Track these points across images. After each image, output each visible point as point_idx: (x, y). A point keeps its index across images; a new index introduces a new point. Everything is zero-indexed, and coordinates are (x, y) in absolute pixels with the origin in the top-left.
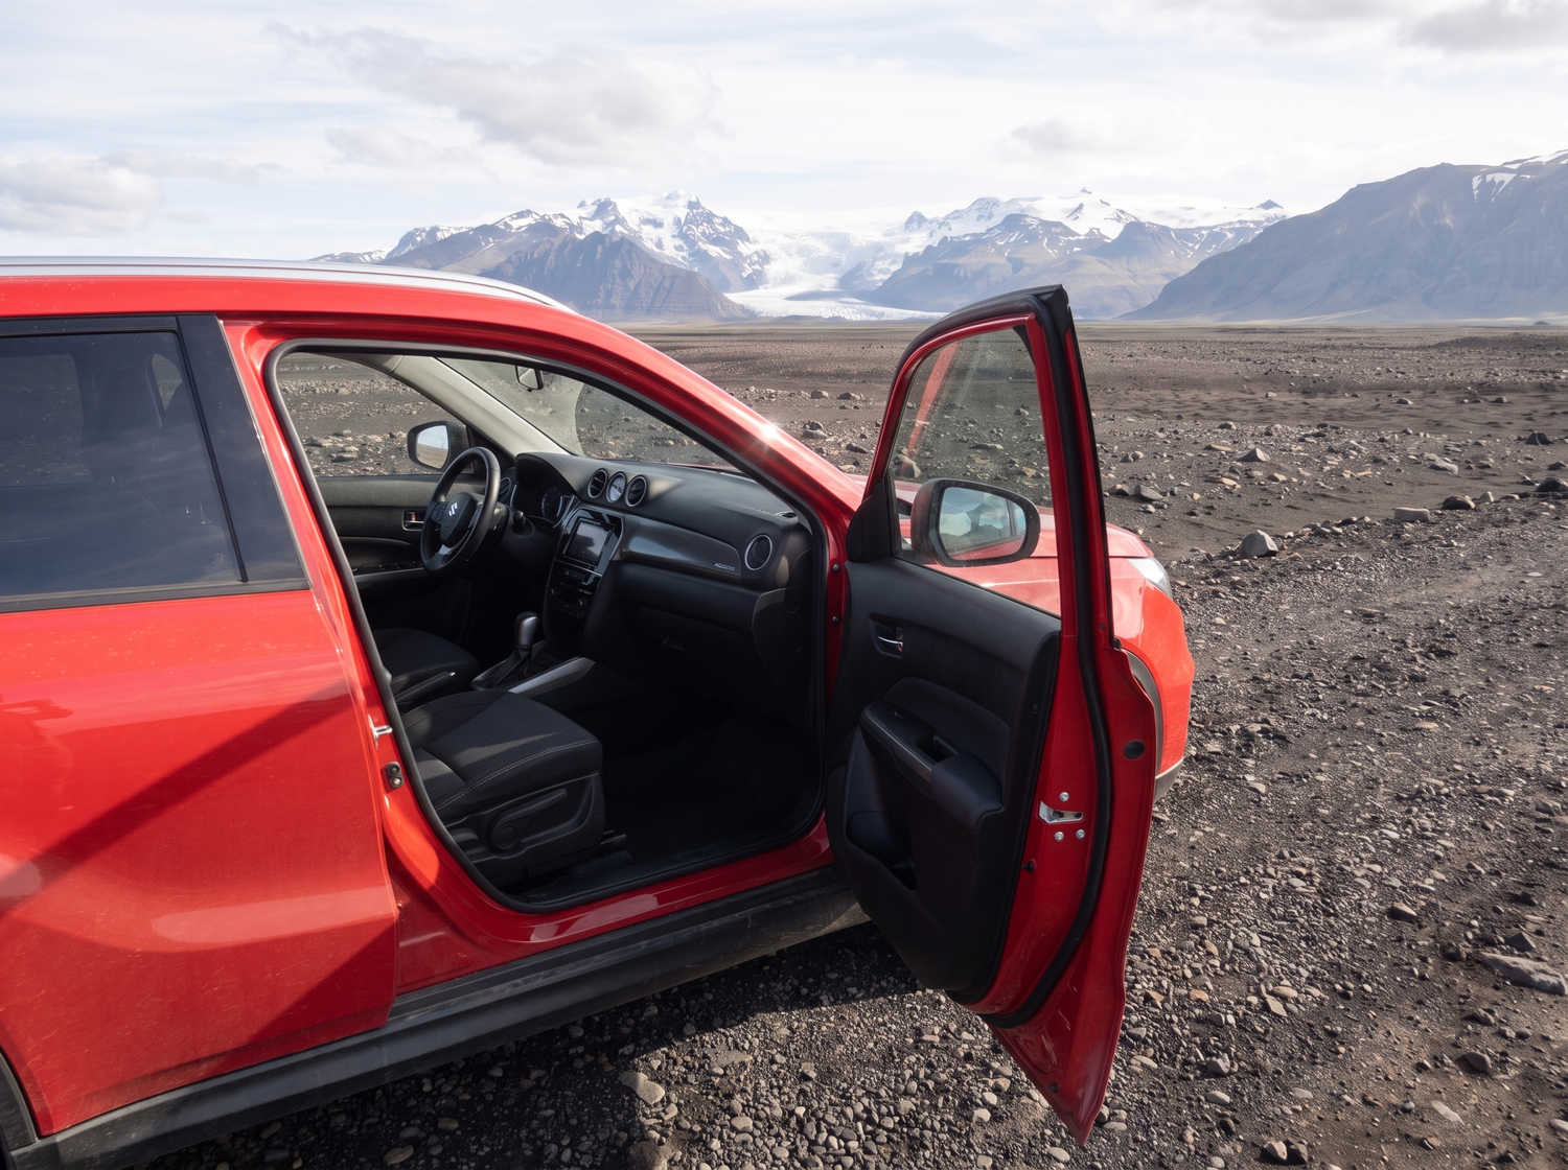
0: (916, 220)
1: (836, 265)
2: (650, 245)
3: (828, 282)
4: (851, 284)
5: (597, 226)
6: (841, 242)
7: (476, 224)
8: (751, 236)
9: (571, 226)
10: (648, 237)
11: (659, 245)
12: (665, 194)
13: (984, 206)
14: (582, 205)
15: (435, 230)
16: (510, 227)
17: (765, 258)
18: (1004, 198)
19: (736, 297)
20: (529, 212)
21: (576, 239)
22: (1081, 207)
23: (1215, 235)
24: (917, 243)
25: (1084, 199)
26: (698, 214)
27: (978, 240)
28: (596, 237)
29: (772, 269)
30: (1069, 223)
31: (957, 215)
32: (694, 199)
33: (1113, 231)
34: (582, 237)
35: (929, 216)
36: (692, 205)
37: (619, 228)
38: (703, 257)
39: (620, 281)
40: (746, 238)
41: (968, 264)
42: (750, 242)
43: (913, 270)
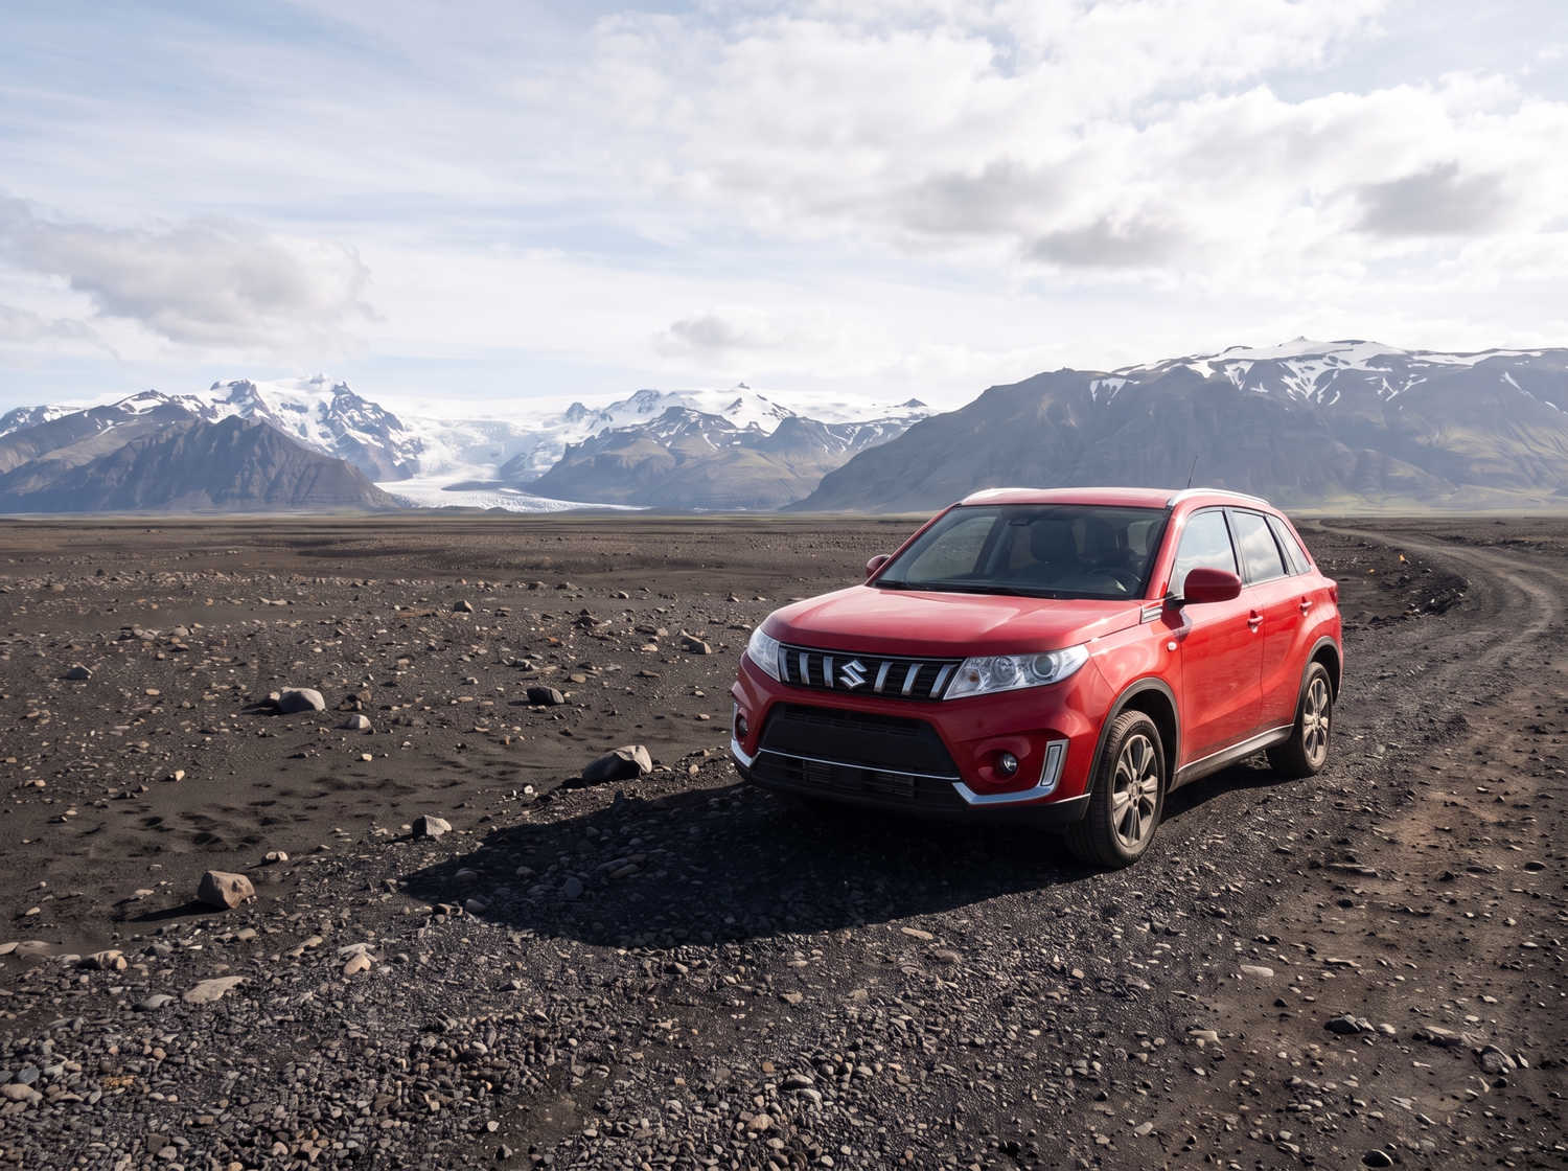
0: (577, 411)
1: (496, 455)
2: (291, 430)
4: (510, 473)
5: (234, 410)
6: (500, 431)
7: (90, 405)
8: (402, 424)
9: (203, 410)
10: (290, 423)
11: (303, 430)
12: (309, 378)
13: (646, 398)
14: (216, 386)
16: (132, 409)
18: (664, 392)
19: (386, 487)
20: (152, 394)
21: (211, 424)
22: (738, 402)
23: (866, 431)
24: (577, 434)
25: (742, 393)
26: (346, 399)
27: (639, 433)
28: (232, 422)
29: (425, 459)
30: (729, 417)
31: (617, 406)
32: (341, 384)
33: (770, 426)
34: (214, 421)
35: (589, 407)
36: (337, 390)
37: (258, 413)
38: (350, 444)
39: (259, 469)
40: (397, 425)
41: (628, 455)
42: (402, 430)
43: (574, 462)
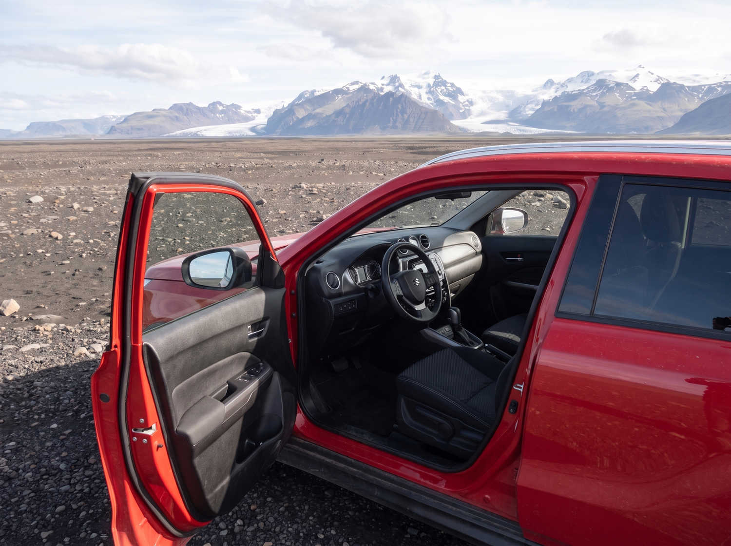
0: (550, 83)
1: (508, 106)
2: (414, 97)
3: (502, 115)
4: (514, 115)
5: (390, 88)
6: (509, 94)
7: (332, 88)
8: (464, 93)
9: (377, 89)
10: (414, 94)
11: (420, 97)
12: (423, 72)
13: (586, 75)
14: (383, 78)
15: (314, 91)
16: (348, 88)
17: (471, 103)
18: (596, 71)
19: (456, 122)
20: (356, 83)
21: (380, 94)
22: (637, 75)
23: (711, 89)
24: (549, 95)
25: (640, 71)
26: (439, 81)
27: (581, 93)
28: (390, 94)
29: (474, 109)
30: (631, 84)
31: (570, 80)
32: (438, 75)
33: (654, 88)
34: (382, 94)
35: (556, 81)
36: (436, 77)
37: (400, 89)
38: (440, 102)
39: (400, 115)
40: (462, 93)
41: (575, 105)
42: (464, 95)
43: (547, 109)
